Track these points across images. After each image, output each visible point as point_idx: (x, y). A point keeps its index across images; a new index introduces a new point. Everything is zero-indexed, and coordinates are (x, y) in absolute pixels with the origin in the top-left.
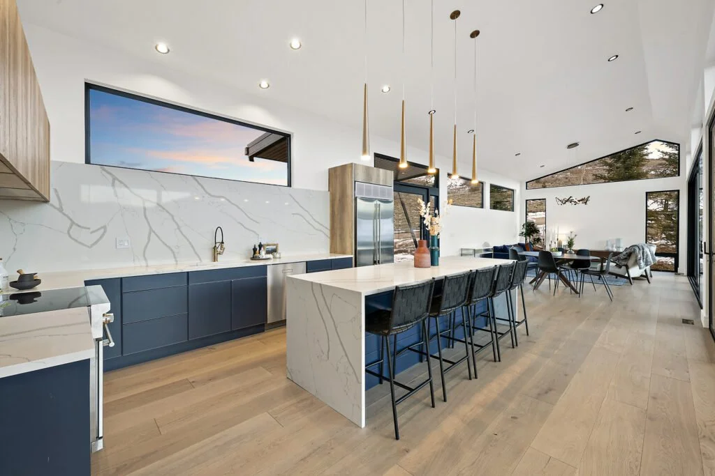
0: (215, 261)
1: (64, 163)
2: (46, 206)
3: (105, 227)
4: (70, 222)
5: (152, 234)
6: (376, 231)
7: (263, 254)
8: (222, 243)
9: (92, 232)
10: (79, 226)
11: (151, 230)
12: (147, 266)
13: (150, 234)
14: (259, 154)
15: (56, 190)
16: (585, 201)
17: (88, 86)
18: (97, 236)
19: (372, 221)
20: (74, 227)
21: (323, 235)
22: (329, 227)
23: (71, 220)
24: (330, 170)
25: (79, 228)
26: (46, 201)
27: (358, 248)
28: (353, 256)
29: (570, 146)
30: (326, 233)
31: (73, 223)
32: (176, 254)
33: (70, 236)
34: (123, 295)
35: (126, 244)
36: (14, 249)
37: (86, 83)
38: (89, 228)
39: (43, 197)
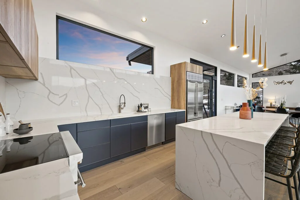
0: (120, 113)
1: (45, 58)
2: (36, 82)
3: (66, 94)
4: (48, 91)
5: (90, 98)
6: (196, 98)
7: (143, 109)
8: (125, 103)
9: (60, 97)
10: (54, 94)
11: (89, 96)
12: (87, 116)
13: (89, 98)
14: (133, 60)
15: (41, 74)
16: (290, 83)
17: (58, 18)
18: (62, 99)
19: (194, 93)
20: (51, 94)
21: (168, 99)
22: (170, 95)
23: (49, 90)
24: (171, 66)
25: (53, 95)
26: (36, 79)
27: (188, 106)
28: (185, 110)
29: (282, 55)
30: (169, 98)
31: (50, 92)
32: (101, 109)
33: (49, 99)
34: (78, 133)
35: (77, 104)
36: (20, 106)
37: (56, 15)
38: (58, 95)
39: (35, 76)
